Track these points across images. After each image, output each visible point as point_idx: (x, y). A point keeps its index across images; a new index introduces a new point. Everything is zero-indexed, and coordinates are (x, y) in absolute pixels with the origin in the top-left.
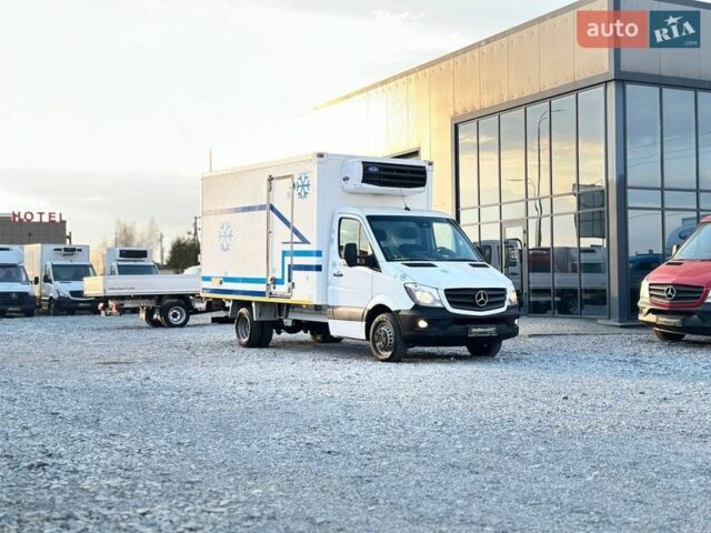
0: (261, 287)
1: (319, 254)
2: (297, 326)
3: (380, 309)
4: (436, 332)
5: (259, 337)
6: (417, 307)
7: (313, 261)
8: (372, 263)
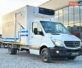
0: (13, 40)
1: (27, 32)
2: (23, 49)
3: (44, 47)
4: (62, 54)
5: (14, 52)
6: (56, 47)
7: (26, 34)
8: (41, 33)
